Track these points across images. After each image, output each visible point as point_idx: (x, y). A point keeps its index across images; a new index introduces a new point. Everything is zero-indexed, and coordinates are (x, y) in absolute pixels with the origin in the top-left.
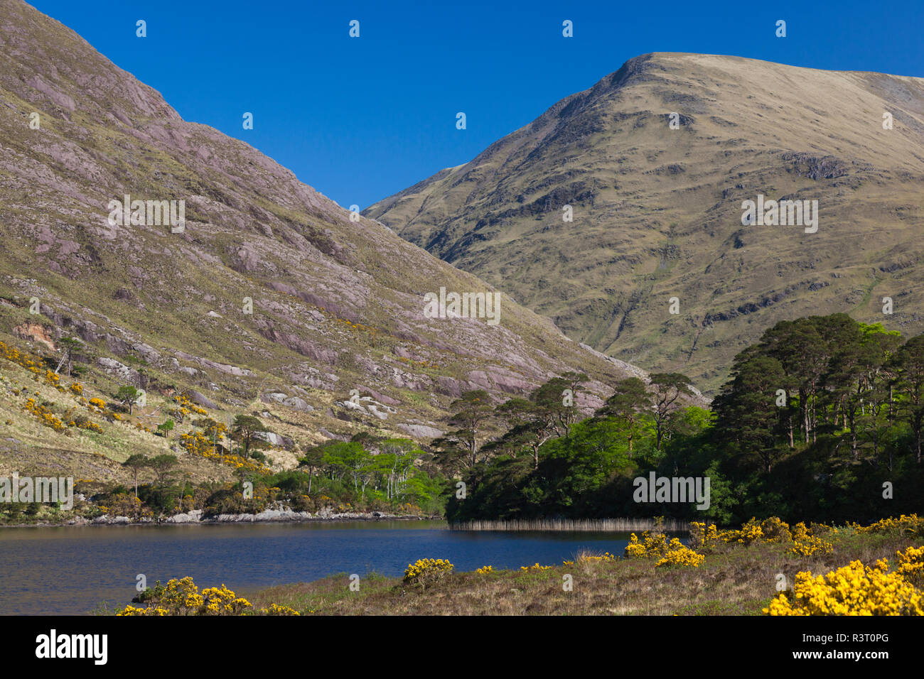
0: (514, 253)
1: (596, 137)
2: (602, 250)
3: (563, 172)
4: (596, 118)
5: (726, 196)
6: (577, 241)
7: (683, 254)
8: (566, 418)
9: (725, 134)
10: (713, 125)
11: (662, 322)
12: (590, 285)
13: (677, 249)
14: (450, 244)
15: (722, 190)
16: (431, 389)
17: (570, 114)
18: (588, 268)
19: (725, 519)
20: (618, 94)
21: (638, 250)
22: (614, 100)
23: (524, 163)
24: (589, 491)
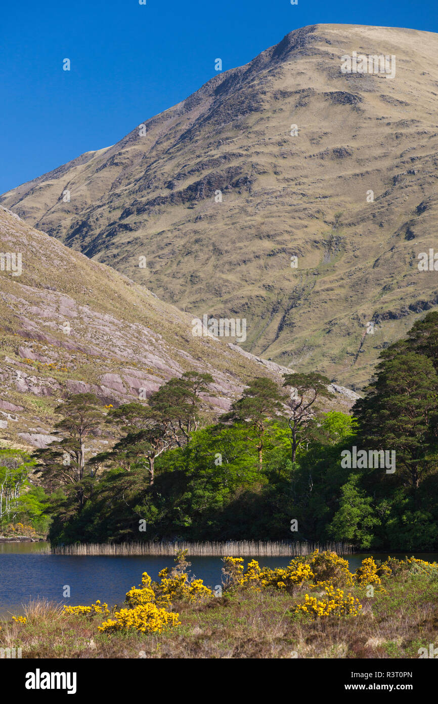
0: (163, 245)
1: (254, 117)
2: (260, 241)
3: (218, 156)
4: (254, 96)
5: (396, 183)
6: (232, 231)
7: (349, 247)
8: (187, 425)
9: (396, 114)
10: (382, 105)
11: (326, 321)
12: (246, 281)
13: (342, 241)
14: (92, 235)
15: (392, 176)
16: (58, 394)
17: (227, 92)
18: (244, 262)
19: (365, 542)
20: (278, 70)
21: (300, 242)
22: (274, 76)
23: (175, 146)
24: (211, 510)
